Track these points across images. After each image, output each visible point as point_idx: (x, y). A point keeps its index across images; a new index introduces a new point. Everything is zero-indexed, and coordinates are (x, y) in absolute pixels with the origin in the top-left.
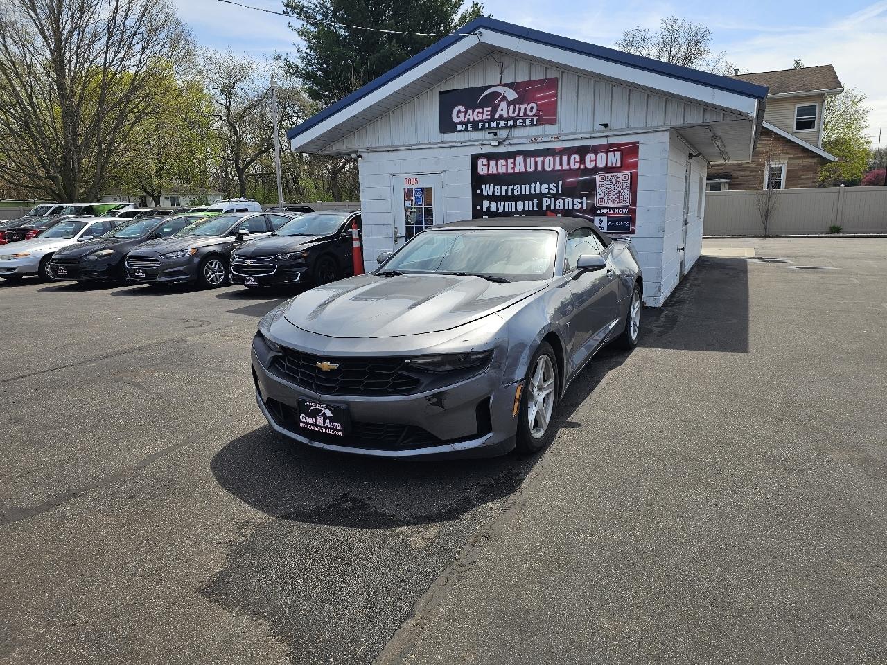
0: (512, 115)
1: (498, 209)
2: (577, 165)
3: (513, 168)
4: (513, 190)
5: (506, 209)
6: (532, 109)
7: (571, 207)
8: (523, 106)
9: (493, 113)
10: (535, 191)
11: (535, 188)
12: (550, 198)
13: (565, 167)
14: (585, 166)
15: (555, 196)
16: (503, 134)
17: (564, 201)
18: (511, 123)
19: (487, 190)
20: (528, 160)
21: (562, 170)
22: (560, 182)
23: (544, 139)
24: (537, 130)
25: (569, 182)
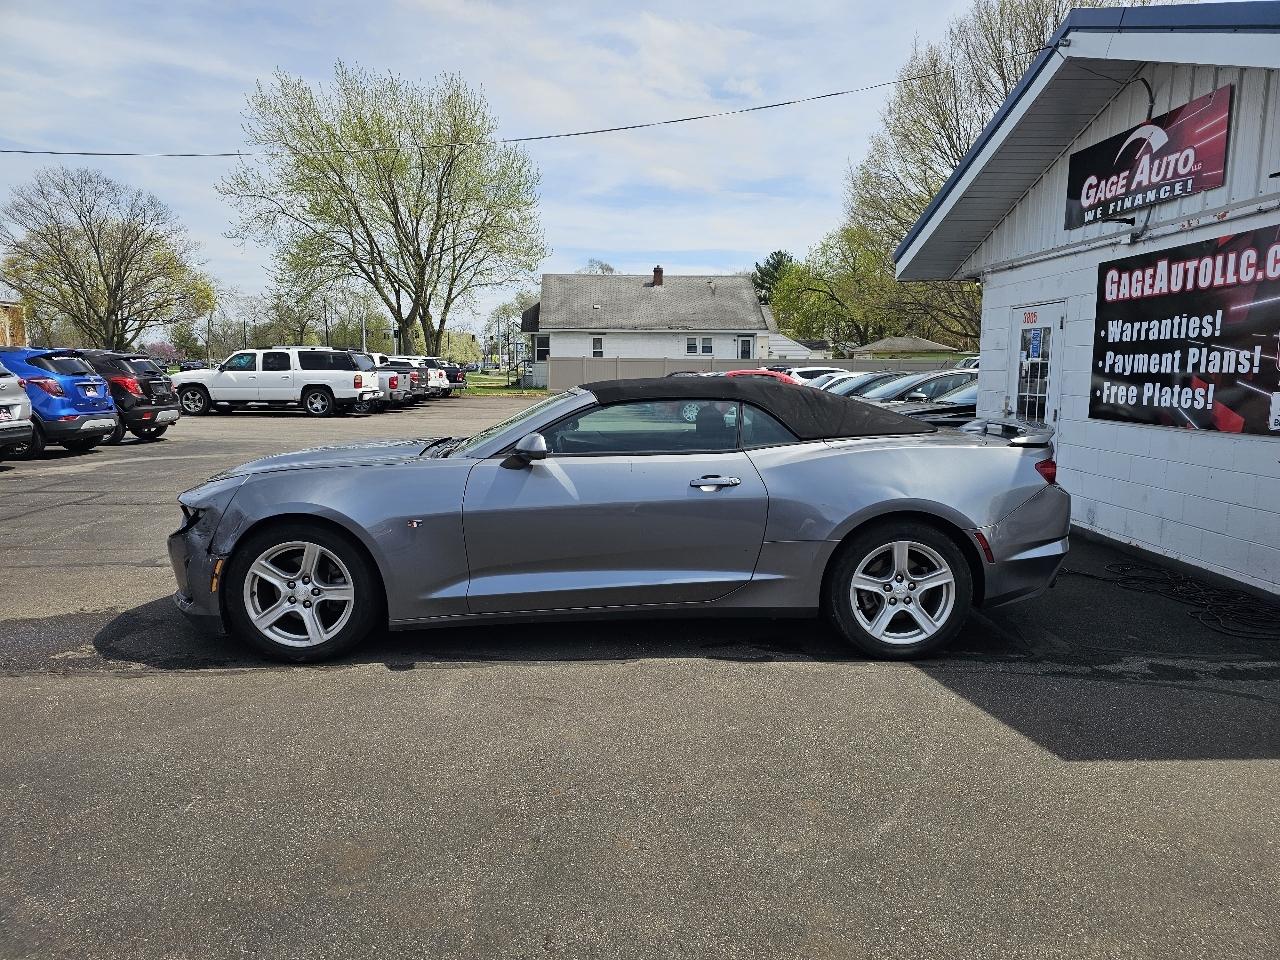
0: (1155, 179)
1: (1124, 370)
2: (1252, 271)
3: (1152, 286)
4: (1148, 331)
5: (1135, 371)
6: (1184, 161)
7: (1232, 371)
8: (1172, 158)
9: (1130, 179)
10: (1179, 333)
11: (1180, 324)
12: (1200, 348)
13: (1231, 279)
14: (1265, 275)
15: (1208, 343)
16: (1141, 217)
17: (1222, 352)
18: (1151, 196)
19: (1115, 331)
20: (1174, 267)
21: (1226, 286)
22: (1220, 313)
23: (1203, 221)
24: (1192, 205)
25: (1235, 311)
